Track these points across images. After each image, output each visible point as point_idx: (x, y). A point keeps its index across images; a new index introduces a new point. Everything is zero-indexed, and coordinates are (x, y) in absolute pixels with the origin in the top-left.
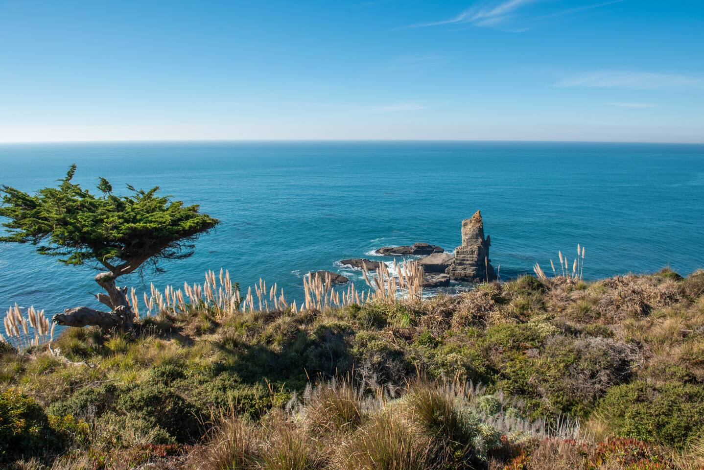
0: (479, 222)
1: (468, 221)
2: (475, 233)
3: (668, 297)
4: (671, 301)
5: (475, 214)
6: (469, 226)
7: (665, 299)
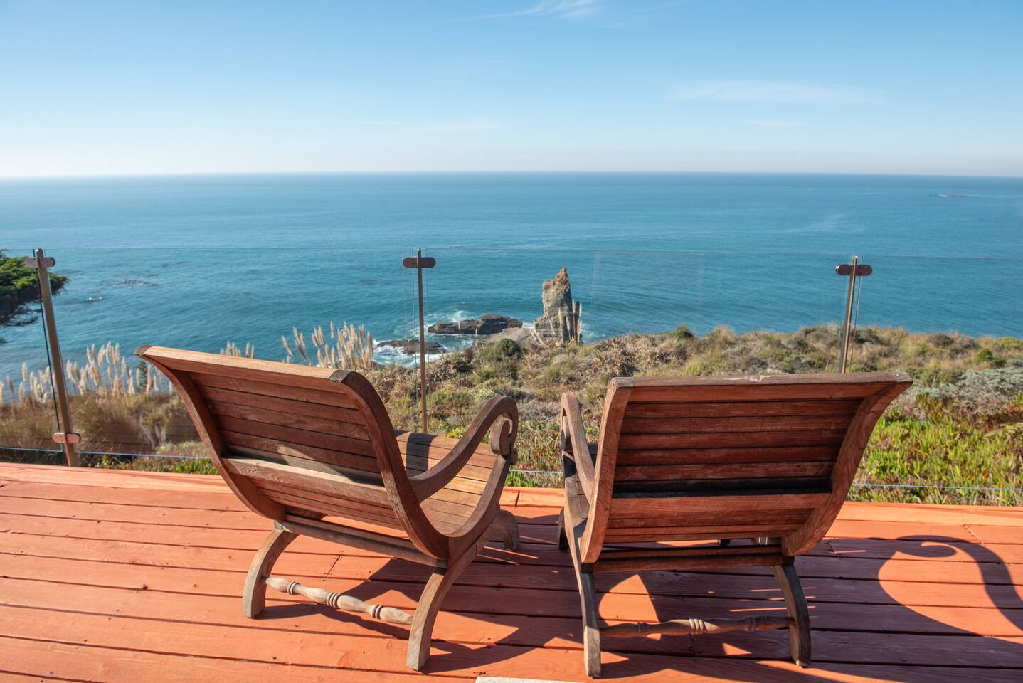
0: (566, 283)
1: (551, 283)
2: (559, 299)
3: (658, 357)
4: (662, 362)
5: (560, 273)
6: (552, 290)
7: (656, 360)
